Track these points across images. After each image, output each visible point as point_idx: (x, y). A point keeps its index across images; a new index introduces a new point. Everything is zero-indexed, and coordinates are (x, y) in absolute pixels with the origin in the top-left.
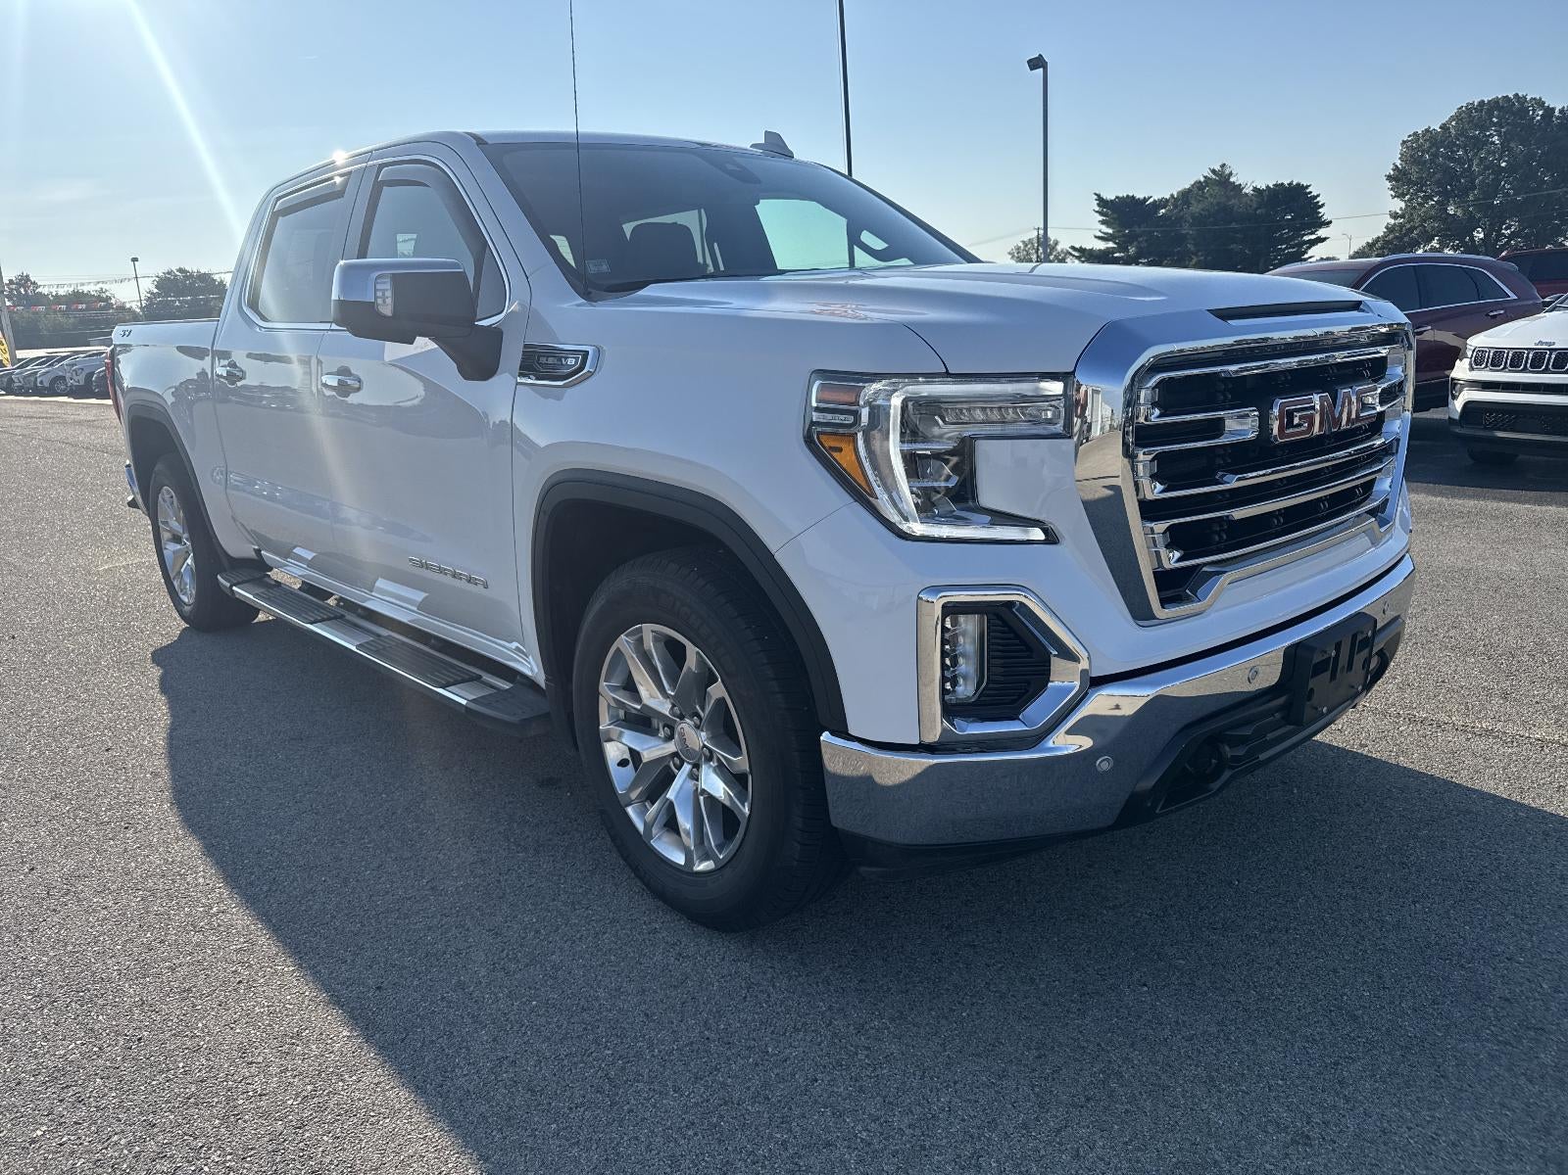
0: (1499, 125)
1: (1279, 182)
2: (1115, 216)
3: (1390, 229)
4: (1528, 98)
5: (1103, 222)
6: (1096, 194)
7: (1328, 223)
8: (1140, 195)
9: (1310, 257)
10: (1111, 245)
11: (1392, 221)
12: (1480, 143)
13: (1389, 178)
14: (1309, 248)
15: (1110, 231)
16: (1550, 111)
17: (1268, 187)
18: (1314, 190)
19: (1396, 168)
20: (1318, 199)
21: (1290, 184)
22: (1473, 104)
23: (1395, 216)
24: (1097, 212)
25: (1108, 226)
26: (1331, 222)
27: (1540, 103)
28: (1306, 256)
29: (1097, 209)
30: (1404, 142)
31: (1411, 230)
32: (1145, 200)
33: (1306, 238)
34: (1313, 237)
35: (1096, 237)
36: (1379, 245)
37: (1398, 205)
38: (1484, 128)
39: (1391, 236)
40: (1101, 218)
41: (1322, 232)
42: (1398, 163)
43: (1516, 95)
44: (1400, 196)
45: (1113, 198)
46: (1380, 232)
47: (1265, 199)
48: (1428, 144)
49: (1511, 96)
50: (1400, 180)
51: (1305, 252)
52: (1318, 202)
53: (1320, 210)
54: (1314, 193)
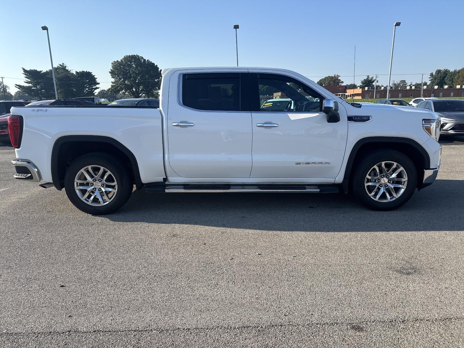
0: (134, 62)
1: (83, 71)
2: (31, 76)
3: (112, 86)
4: (140, 56)
5: (26, 77)
6: (23, 68)
7: (99, 84)
8: (39, 70)
9: (95, 93)
10: (30, 85)
11: (112, 84)
12: (130, 66)
13: (110, 72)
14: (95, 90)
15: (29, 80)
16: (145, 60)
17: (80, 72)
18: (93, 74)
19: (111, 70)
20: (95, 76)
21: (86, 71)
22: (127, 56)
23: (113, 83)
24: (24, 74)
25: (28, 78)
26: (99, 83)
27: (142, 58)
28: (94, 92)
29: (23, 73)
30: (112, 63)
31: (118, 87)
32: (41, 72)
33: (94, 87)
34: (95, 87)
35: (25, 82)
36: (110, 90)
37: (113, 80)
38: (131, 62)
39: (113, 88)
40: (25, 76)
41: (97, 86)
42: (112, 68)
43: (137, 55)
44: (113, 77)
45: (29, 70)
46: (110, 87)
47: (80, 75)
48: (118, 65)
49: (136, 55)
50: (112, 73)
51: (94, 91)
52: (95, 77)
53: (96, 80)
54: (94, 75)
